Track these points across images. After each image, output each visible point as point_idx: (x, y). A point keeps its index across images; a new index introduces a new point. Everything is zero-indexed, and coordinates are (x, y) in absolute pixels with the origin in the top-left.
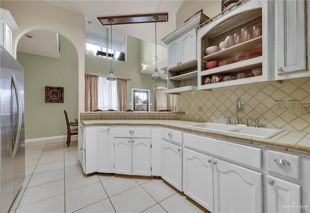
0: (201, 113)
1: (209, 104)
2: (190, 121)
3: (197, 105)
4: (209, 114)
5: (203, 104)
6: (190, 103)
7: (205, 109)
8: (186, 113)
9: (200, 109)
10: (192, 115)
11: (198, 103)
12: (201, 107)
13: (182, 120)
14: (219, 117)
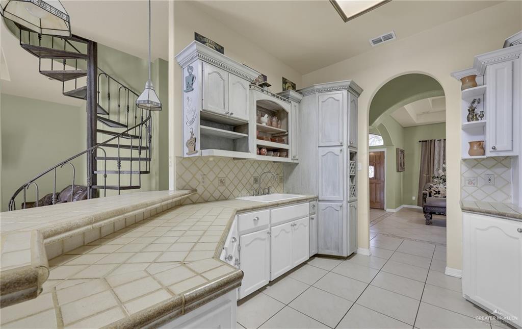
0: (222, 189)
1: (231, 176)
2: (206, 201)
3: (217, 177)
4: (231, 188)
5: (225, 176)
6: (206, 174)
7: (227, 182)
8: (198, 190)
9: (222, 182)
10: (209, 192)
11: (218, 174)
12: (223, 179)
13: (191, 204)
14: (242, 190)
